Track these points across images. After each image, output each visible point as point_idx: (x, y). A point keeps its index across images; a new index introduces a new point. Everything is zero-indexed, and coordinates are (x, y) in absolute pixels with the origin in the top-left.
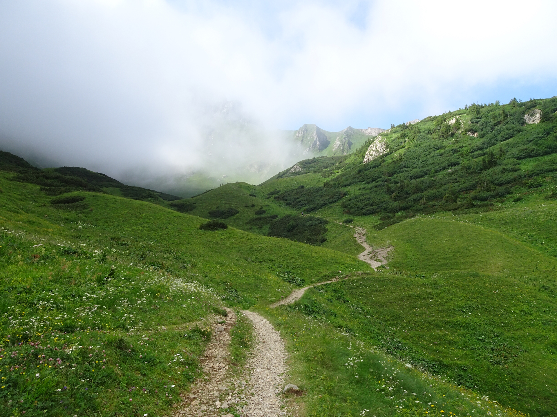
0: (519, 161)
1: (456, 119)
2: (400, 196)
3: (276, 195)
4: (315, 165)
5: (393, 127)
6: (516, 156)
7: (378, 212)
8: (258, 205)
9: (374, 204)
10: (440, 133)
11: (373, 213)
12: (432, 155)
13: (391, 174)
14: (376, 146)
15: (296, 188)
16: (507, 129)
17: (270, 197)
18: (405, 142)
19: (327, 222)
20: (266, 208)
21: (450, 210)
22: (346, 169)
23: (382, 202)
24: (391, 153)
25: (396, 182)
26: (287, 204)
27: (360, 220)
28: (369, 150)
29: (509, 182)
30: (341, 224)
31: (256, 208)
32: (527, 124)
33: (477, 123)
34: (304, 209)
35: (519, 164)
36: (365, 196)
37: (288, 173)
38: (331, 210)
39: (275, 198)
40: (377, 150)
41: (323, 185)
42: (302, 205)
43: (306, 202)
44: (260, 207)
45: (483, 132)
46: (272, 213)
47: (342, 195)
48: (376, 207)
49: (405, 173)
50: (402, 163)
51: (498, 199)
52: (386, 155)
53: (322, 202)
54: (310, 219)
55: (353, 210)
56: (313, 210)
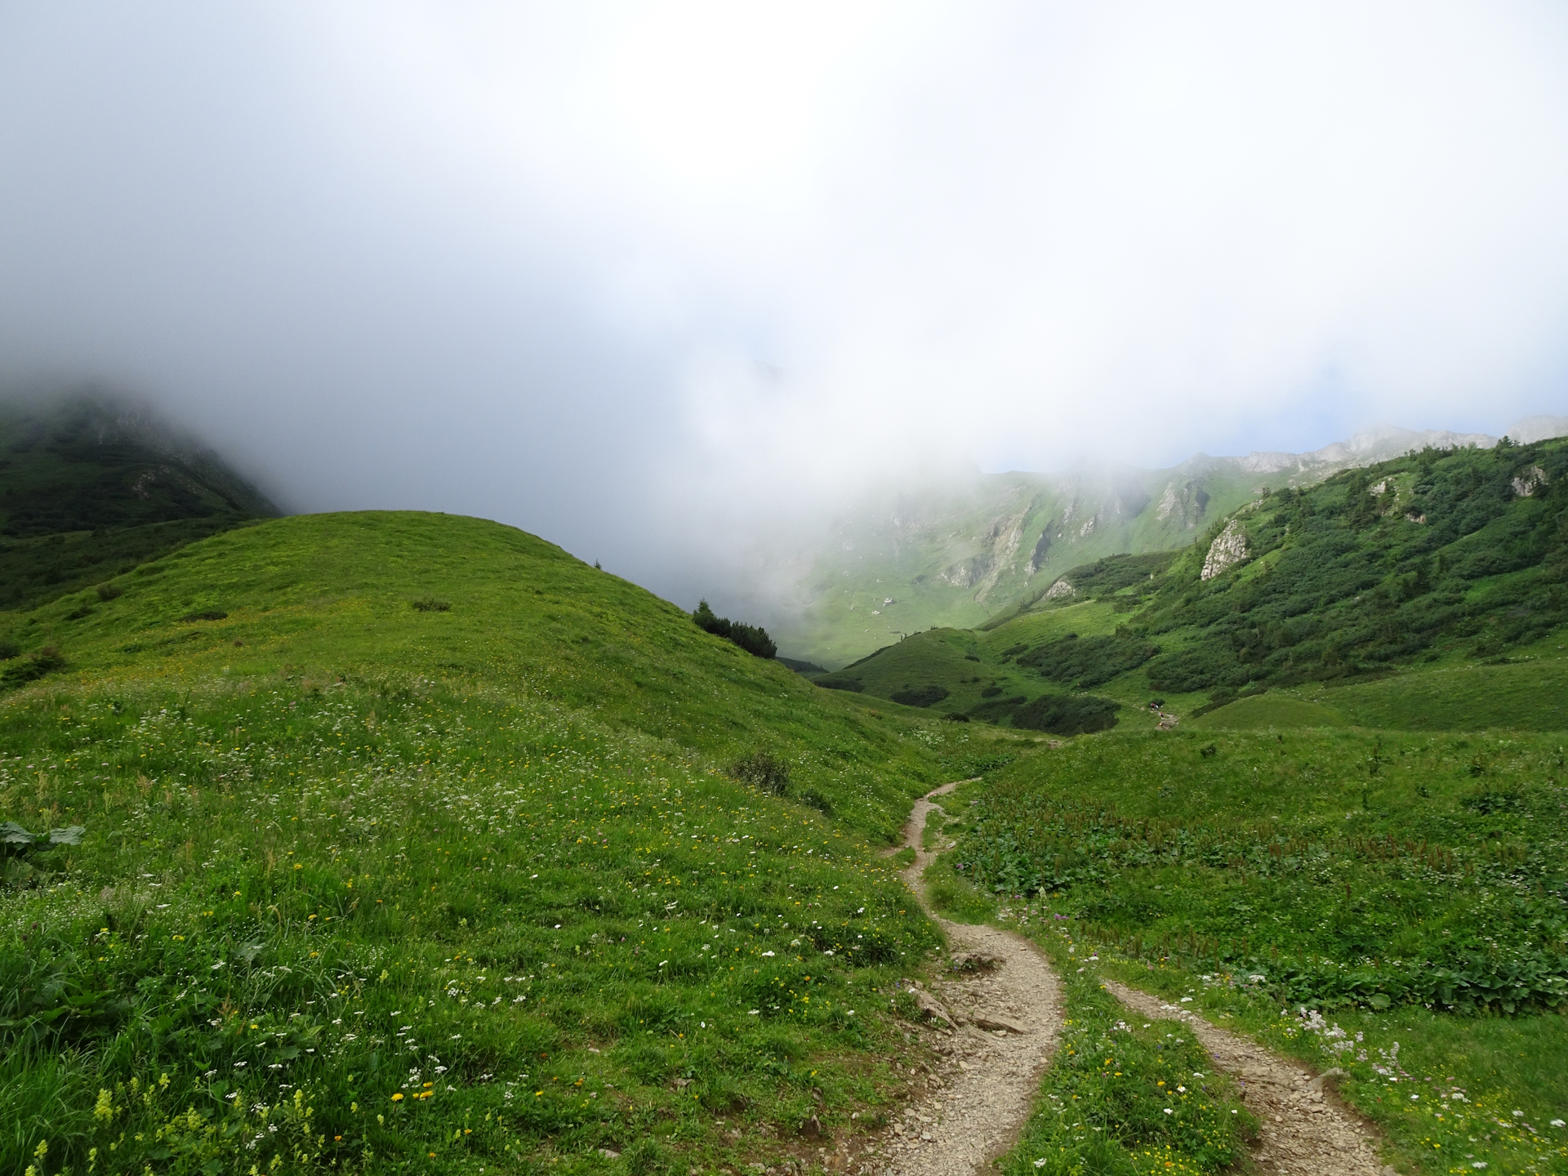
0: (1469, 583)
1: (1387, 485)
2: (1255, 654)
3: (1020, 656)
4: (1103, 578)
5: (1266, 495)
6: (1465, 573)
7: (1210, 686)
8: (986, 678)
9: (1206, 670)
10: (1353, 516)
11: (1202, 687)
12: (1329, 565)
13: (1247, 607)
14: (1226, 543)
15: (1060, 638)
16: (1478, 508)
17: (1008, 660)
18: (1283, 534)
19: (1118, 707)
20: (1002, 683)
21: (1321, 680)
22: (1166, 593)
23: (1219, 667)
24: (1254, 559)
25: (1253, 625)
26: (1043, 674)
27: (1176, 702)
28: (1212, 551)
29: (1431, 627)
30: (1143, 709)
31: (982, 684)
32: (1518, 497)
33: (1424, 493)
34: (1077, 682)
35: (1467, 588)
36: (1190, 655)
37: (1044, 598)
38: (1127, 684)
39: (1019, 662)
40: (1227, 551)
41: (1113, 632)
42: (1072, 676)
43: (1080, 669)
44: (991, 682)
45: (1434, 514)
46: (1014, 693)
47: (1149, 654)
48: (1209, 675)
49: (1273, 604)
50: (1270, 583)
51: (1406, 657)
52: (1244, 563)
53: (1112, 668)
54: (1088, 702)
55: (1167, 682)
56: (1095, 684)
